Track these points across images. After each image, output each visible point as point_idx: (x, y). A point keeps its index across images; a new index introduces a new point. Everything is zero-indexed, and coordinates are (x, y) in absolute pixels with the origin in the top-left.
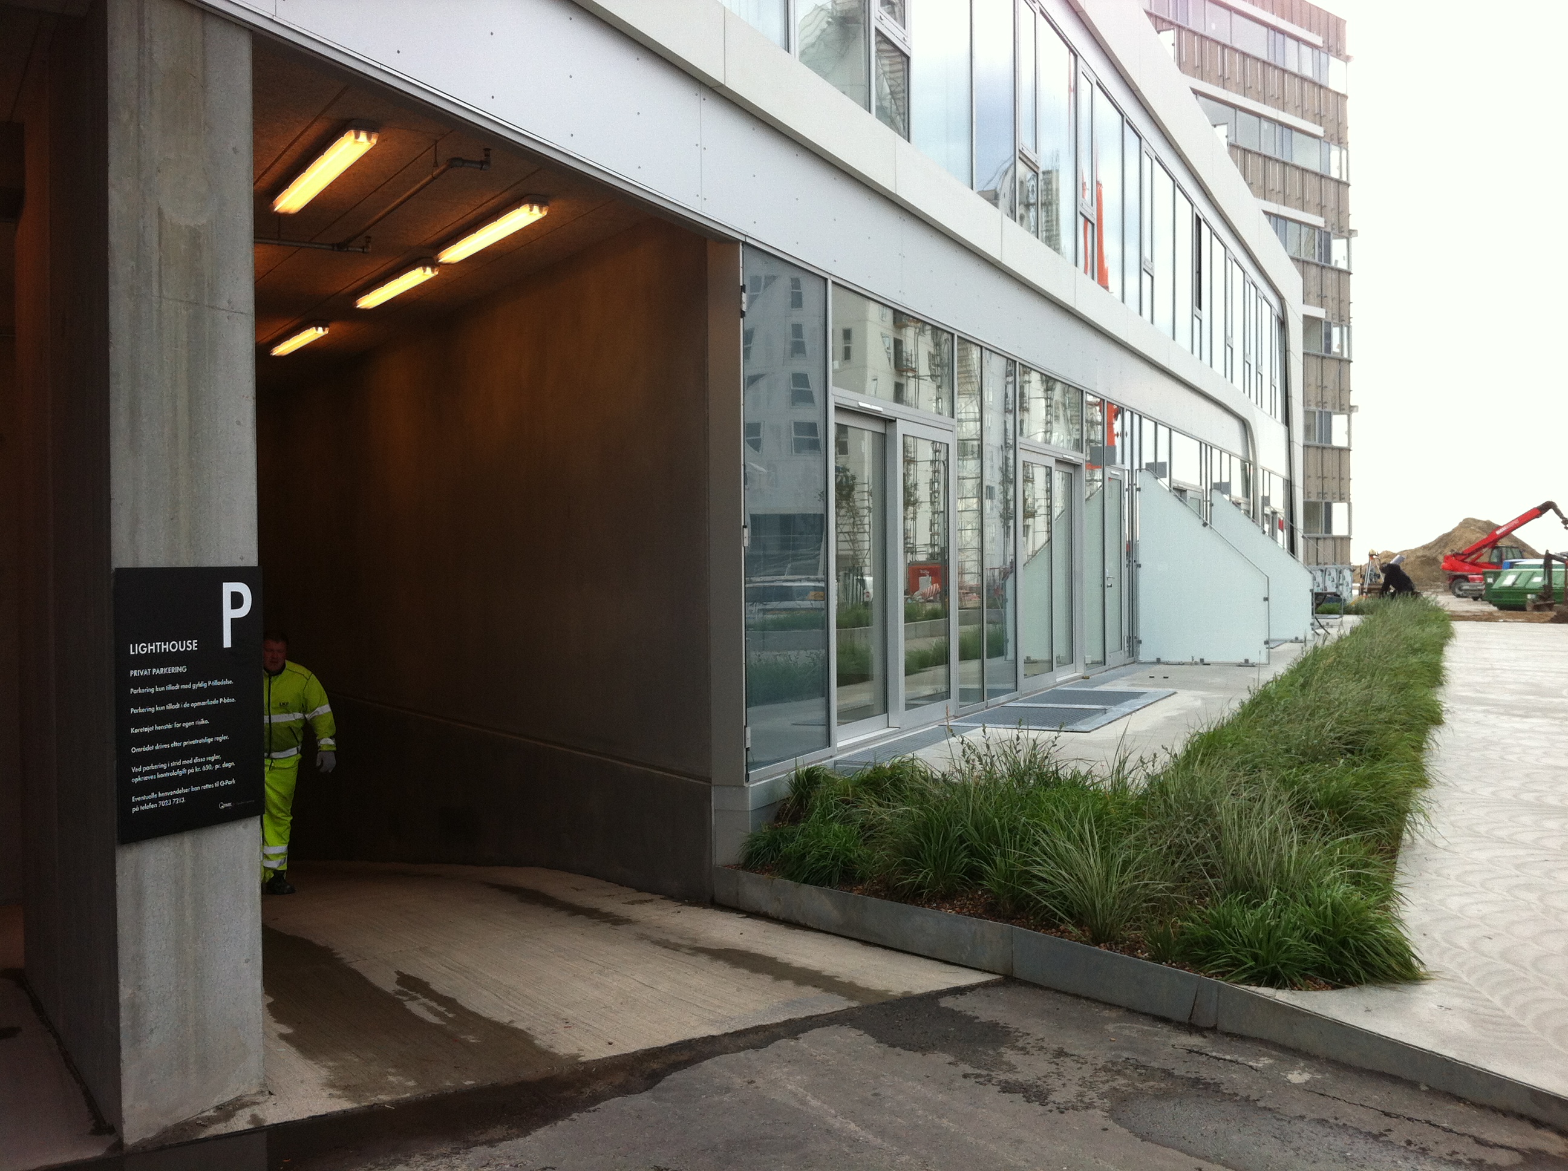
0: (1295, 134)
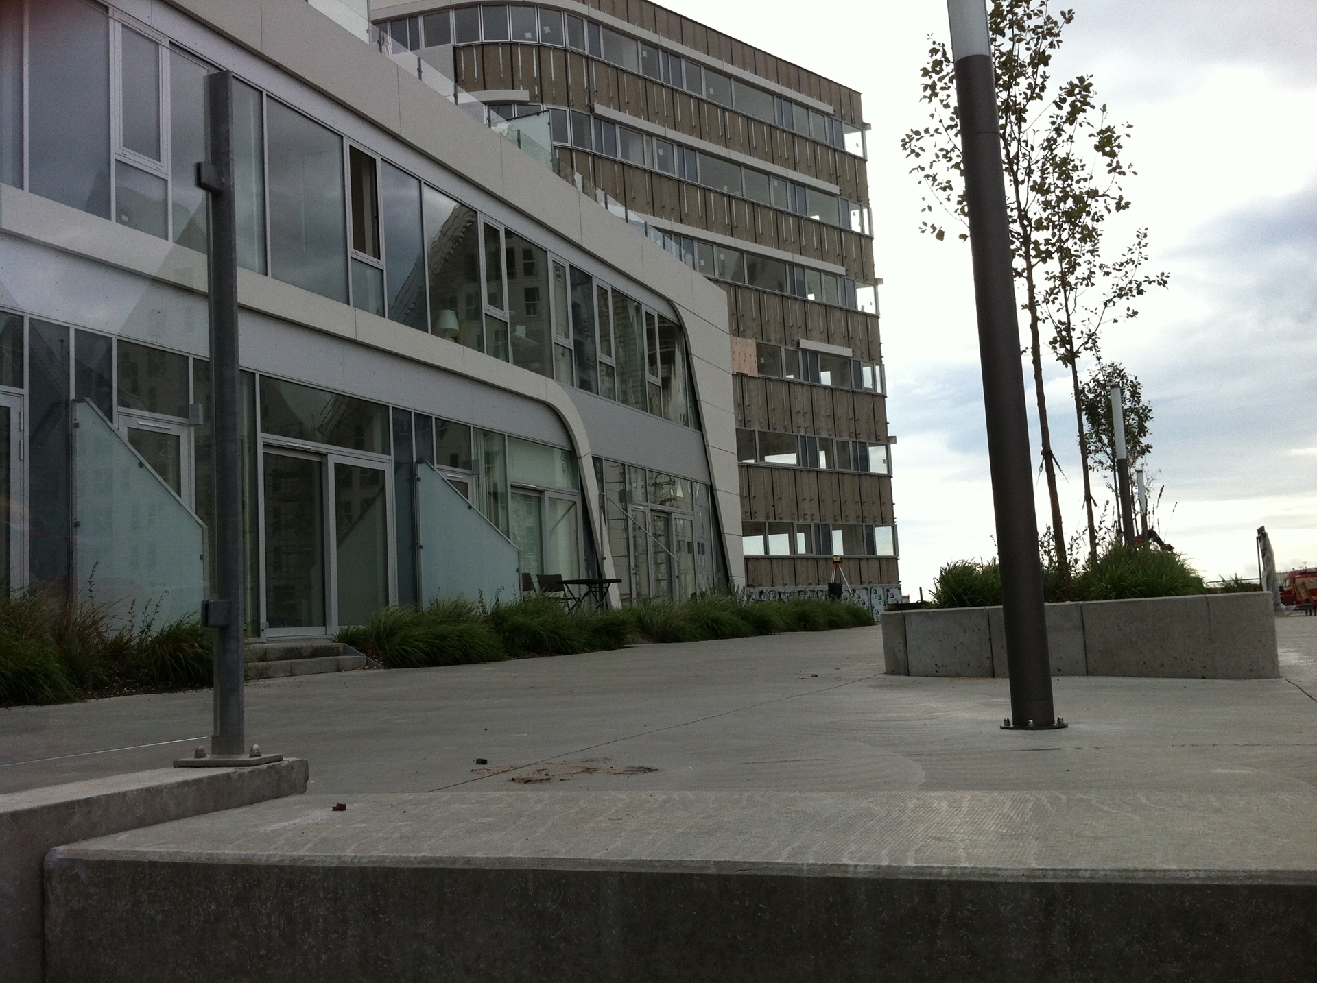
0: (808, 191)
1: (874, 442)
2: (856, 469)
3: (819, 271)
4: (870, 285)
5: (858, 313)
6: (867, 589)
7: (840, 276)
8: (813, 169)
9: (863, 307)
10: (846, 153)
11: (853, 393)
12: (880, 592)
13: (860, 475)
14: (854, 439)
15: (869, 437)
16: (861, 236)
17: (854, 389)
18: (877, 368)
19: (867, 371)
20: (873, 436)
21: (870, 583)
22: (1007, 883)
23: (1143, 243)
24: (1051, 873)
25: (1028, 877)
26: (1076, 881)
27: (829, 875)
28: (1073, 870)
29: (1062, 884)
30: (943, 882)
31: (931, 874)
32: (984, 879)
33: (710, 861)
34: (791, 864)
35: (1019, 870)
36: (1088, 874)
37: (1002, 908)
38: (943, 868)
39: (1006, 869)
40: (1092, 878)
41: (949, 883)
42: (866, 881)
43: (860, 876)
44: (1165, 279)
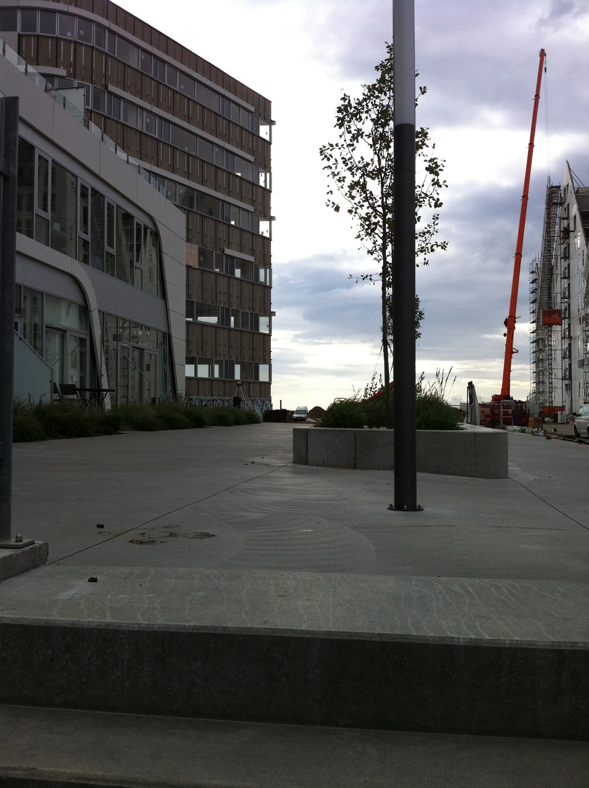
0: (236, 157)
1: (263, 314)
2: (252, 329)
3: (239, 208)
4: (267, 220)
5: (260, 236)
6: (252, 400)
7: (251, 212)
8: (239, 144)
9: (262, 232)
10: (260, 137)
11: (253, 284)
12: (260, 402)
13: (253, 333)
14: (252, 312)
15: (260, 311)
16: (264, 189)
17: (254, 281)
18: (268, 270)
19: (262, 272)
20: (263, 311)
21: (254, 397)
22: (541, 649)
24: (563, 644)
25: (552, 646)
26: (576, 648)
27: (445, 643)
28: (574, 643)
29: (569, 650)
30: (507, 648)
31: (500, 644)
32: (529, 647)
33: (375, 633)
34: (422, 636)
35: (546, 642)
36: (582, 645)
37: (537, 662)
38: (506, 640)
39: (540, 642)
40: (584, 647)
41: (510, 649)
42: (465, 647)
43: (462, 644)
44: (446, 245)
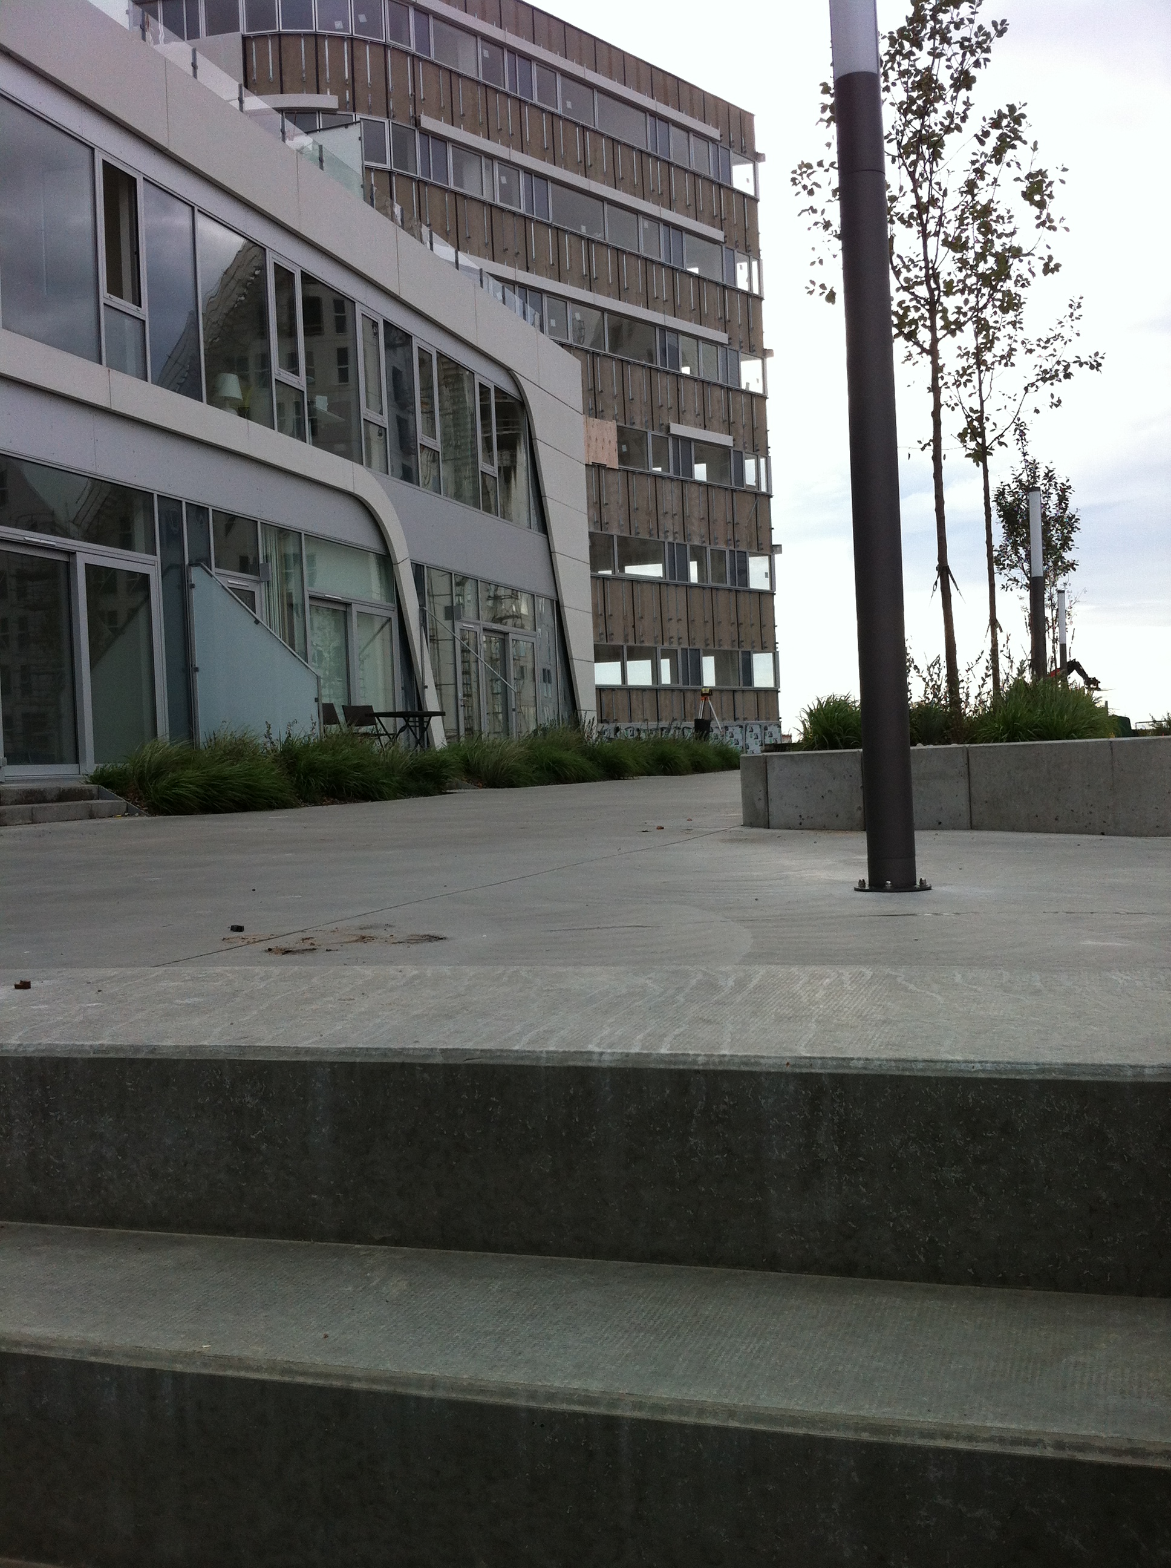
0: (686, 236)
1: (755, 551)
2: (733, 583)
3: (697, 338)
4: (756, 357)
5: (742, 392)
6: (741, 727)
7: (722, 345)
8: (692, 209)
9: (748, 384)
10: (734, 190)
11: (733, 491)
12: (757, 730)
13: (737, 591)
14: (732, 548)
15: (750, 545)
16: (748, 295)
17: (733, 486)
18: (762, 461)
19: (750, 464)
20: (755, 544)
21: (745, 719)
22: (769, 1073)
23: (1076, 314)
24: (820, 1062)
25: (794, 1066)
26: (847, 1071)
27: (571, 1063)
28: (844, 1059)
29: (830, 1075)
30: (697, 1072)
31: (685, 1063)
32: (744, 1068)
33: (436, 1049)
34: (529, 1052)
35: (783, 1058)
36: (860, 1064)
37: (763, 1101)
38: (698, 1055)
39: (769, 1058)
40: (865, 1068)
41: (706, 1074)
42: (612, 1071)
43: (605, 1065)
44: (1100, 361)
